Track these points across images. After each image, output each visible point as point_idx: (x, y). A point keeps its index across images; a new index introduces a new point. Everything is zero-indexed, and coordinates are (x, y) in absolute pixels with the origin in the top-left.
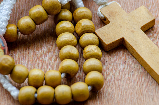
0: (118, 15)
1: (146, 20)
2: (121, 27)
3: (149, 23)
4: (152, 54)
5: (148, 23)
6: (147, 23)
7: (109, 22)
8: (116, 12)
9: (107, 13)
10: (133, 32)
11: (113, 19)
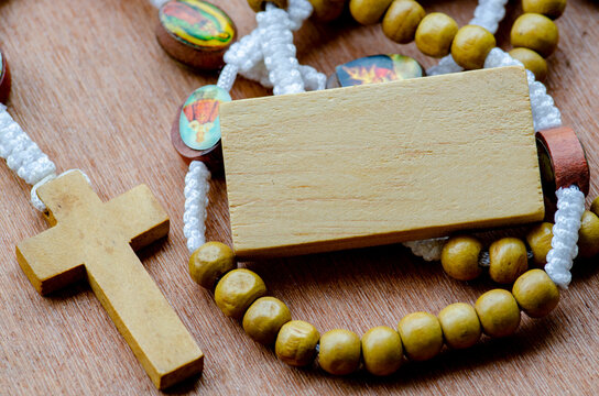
0: (81, 204)
1: (145, 222)
2: (82, 236)
3: (153, 229)
4: (146, 311)
5: (150, 231)
6: (146, 229)
7: (55, 222)
8: (76, 198)
9: (53, 199)
10: (109, 251)
11: (67, 214)
